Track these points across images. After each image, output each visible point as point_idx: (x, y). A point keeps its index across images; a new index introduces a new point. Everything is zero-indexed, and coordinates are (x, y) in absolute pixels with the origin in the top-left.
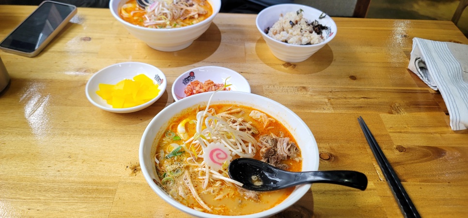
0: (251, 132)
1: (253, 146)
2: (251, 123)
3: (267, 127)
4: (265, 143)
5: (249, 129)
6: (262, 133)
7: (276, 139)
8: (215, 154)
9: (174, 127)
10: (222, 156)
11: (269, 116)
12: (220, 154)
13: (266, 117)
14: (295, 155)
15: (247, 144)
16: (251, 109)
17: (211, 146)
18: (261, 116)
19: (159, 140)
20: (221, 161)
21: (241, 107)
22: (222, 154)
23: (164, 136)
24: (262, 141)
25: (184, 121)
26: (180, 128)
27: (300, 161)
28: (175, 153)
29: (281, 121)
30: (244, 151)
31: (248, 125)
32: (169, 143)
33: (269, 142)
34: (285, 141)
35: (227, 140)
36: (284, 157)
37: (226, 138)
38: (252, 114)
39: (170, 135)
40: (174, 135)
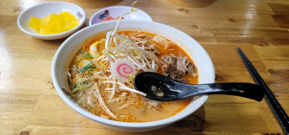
0: (154, 52)
1: (156, 63)
2: (154, 45)
3: (167, 49)
4: (166, 61)
5: (153, 50)
6: (164, 54)
7: (176, 58)
8: (122, 68)
9: (87, 47)
10: (128, 70)
11: (169, 41)
12: (126, 68)
13: (167, 41)
14: (193, 72)
15: (151, 62)
16: (154, 35)
17: (118, 61)
18: (163, 41)
19: (72, 57)
20: (127, 75)
21: (145, 33)
22: (128, 68)
23: (78, 54)
24: (164, 59)
25: (97, 43)
26: (93, 48)
27: (197, 77)
28: (86, 68)
29: (179, 45)
30: (148, 67)
31: (152, 46)
32: (82, 60)
33: (170, 60)
34: (183, 59)
35: (133, 57)
36: (183, 73)
37: (132, 55)
38: (155, 39)
39: (83, 53)
40: (87, 54)
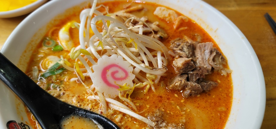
0: (158, 36)
2: (157, 23)
3: (178, 28)
4: (179, 52)
5: (156, 32)
6: (174, 37)
7: (193, 45)
8: (109, 72)
9: (55, 33)
10: (121, 74)
11: (179, 14)
12: (117, 72)
13: (176, 15)
14: (221, 67)
15: (154, 53)
18: (169, 15)
19: (31, 52)
20: (119, 83)
22: (120, 71)
23: (40, 46)
24: (175, 49)
25: (69, 24)
26: (63, 34)
27: (229, 75)
28: (53, 71)
29: (195, 20)
30: (151, 64)
31: (154, 26)
32: (46, 55)
33: (185, 49)
34: (206, 47)
35: (126, 49)
36: (208, 71)
37: (124, 46)
38: (157, 12)
39: (49, 44)
40: (55, 44)
